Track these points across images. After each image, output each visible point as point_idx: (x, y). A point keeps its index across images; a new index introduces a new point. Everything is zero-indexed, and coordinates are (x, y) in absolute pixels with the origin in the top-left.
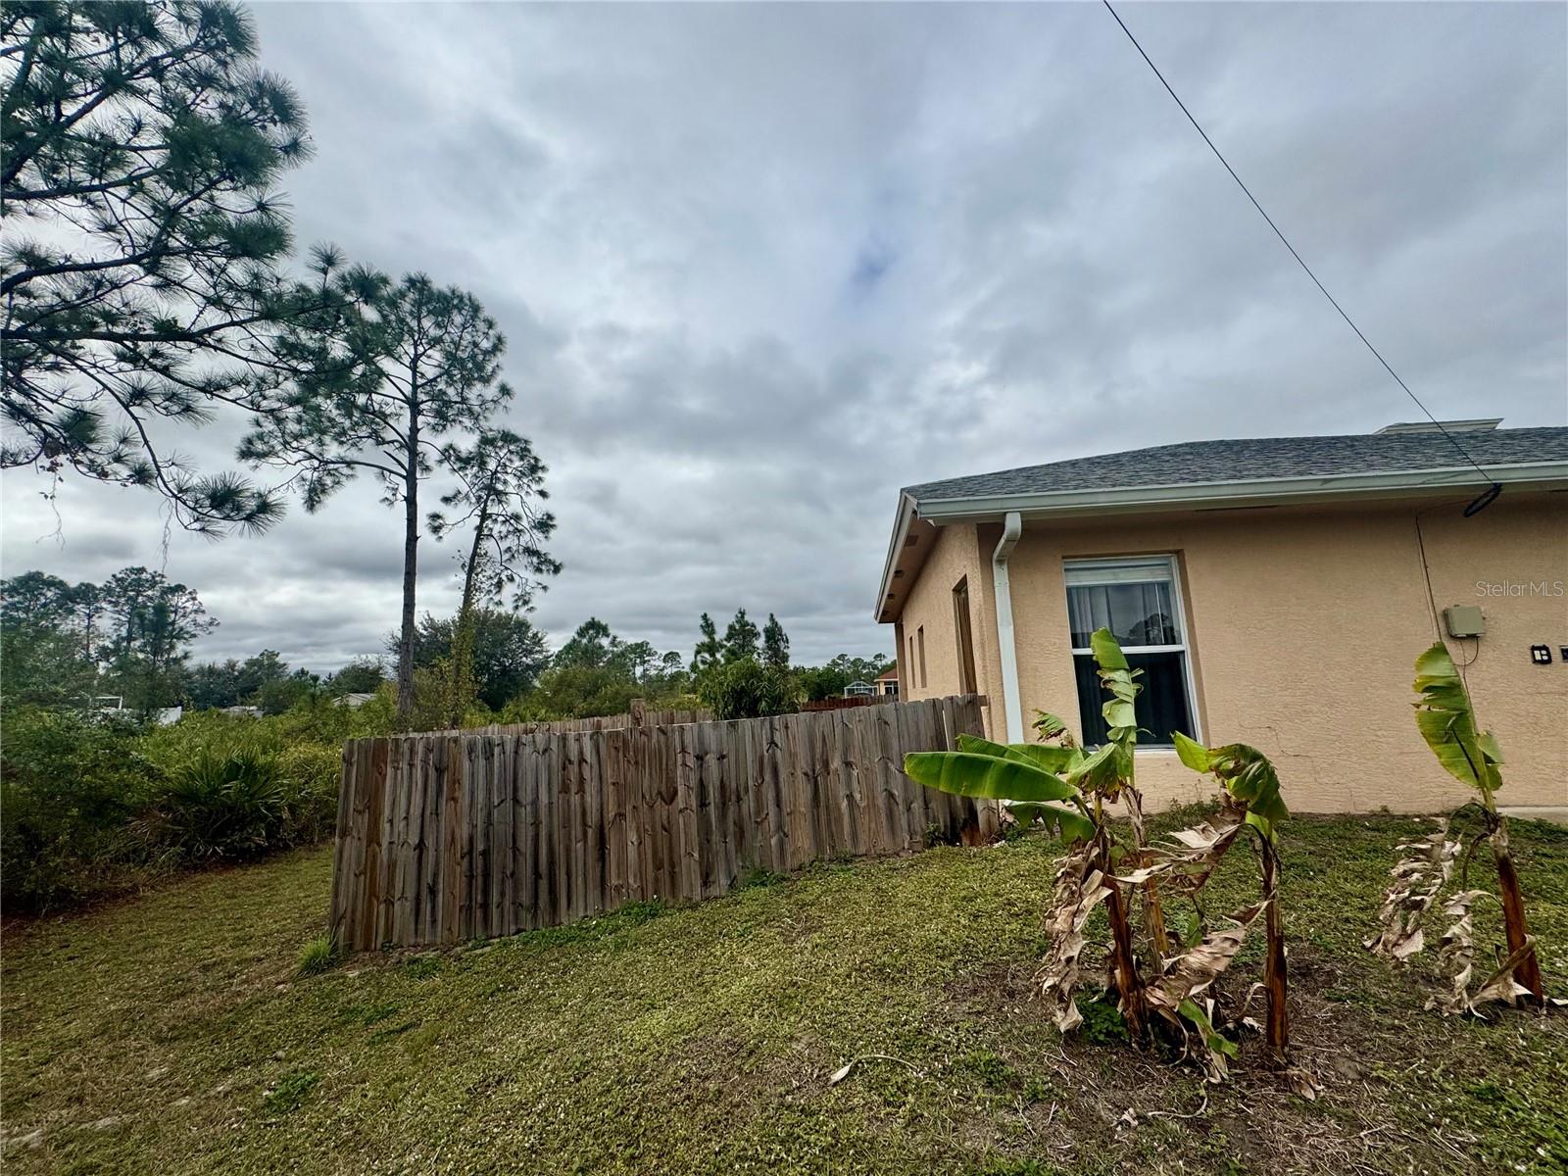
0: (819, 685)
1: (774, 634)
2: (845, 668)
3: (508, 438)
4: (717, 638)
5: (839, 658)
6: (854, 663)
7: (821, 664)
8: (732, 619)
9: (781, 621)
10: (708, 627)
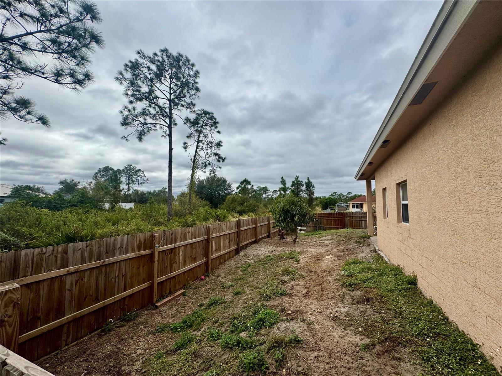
0: (326, 203)
1: (309, 185)
2: (336, 197)
3: (206, 113)
4: (287, 186)
5: (334, 193)
6: (339, 195)
7: (327, 196)
8: (294, 179)
9: (311, 180)
10: (283, 182)
